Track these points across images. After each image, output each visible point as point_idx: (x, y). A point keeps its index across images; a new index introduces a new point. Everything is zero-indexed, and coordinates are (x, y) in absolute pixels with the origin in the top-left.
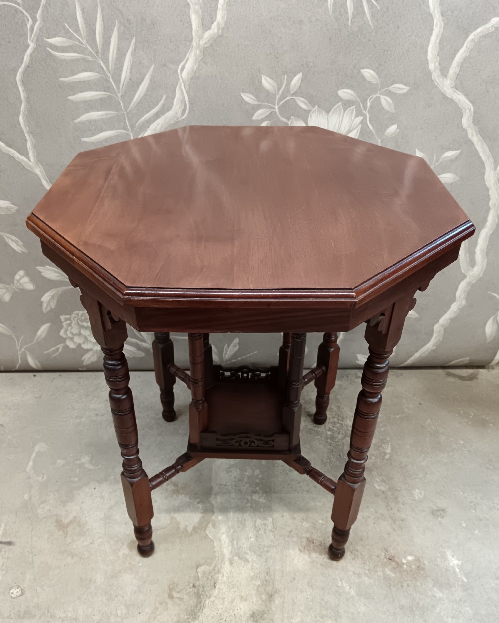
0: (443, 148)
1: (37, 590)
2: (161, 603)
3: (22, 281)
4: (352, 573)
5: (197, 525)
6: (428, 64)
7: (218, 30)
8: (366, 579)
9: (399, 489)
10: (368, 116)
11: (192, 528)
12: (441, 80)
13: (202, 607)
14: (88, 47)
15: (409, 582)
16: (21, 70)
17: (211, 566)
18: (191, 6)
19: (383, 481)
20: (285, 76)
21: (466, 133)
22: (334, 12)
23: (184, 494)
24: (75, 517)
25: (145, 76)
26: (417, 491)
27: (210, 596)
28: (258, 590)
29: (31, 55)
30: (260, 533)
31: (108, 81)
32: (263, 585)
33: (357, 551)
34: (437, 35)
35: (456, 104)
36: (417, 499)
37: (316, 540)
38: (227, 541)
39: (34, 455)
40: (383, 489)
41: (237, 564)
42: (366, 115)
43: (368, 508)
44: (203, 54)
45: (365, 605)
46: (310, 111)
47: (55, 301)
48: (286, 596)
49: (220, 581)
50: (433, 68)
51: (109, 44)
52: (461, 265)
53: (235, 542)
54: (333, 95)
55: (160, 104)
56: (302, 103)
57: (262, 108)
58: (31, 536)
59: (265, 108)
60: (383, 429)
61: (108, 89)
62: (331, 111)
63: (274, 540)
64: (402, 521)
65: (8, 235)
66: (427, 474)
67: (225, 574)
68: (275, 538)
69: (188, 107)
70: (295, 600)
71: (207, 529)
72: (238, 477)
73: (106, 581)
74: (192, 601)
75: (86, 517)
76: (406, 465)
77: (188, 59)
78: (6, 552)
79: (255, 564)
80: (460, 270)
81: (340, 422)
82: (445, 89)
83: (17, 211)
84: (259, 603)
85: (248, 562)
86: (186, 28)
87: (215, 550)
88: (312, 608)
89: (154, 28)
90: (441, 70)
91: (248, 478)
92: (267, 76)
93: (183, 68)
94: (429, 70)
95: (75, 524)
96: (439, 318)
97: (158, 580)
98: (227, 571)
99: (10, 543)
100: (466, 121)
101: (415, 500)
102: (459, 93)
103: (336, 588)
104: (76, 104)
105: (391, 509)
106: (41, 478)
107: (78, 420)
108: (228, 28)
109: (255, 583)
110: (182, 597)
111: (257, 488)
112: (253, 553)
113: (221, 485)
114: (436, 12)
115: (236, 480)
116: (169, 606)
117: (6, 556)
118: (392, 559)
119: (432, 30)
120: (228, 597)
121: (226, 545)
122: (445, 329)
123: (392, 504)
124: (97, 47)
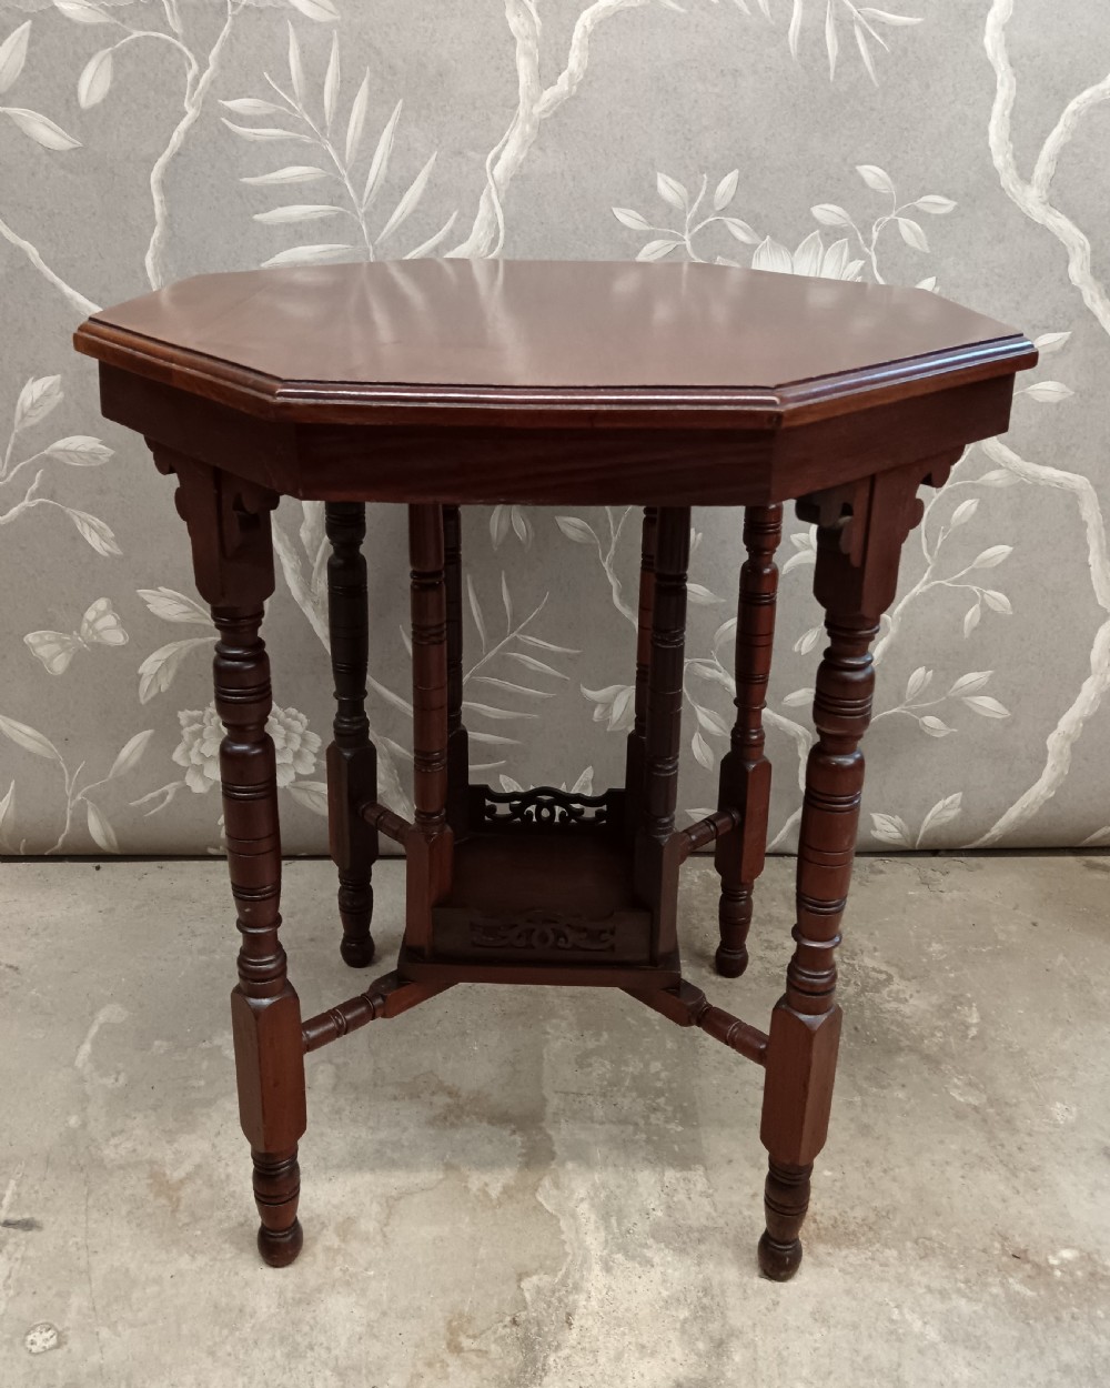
0: (1034, 327)
1: (97, 1334)
2: (430, 1365)
3: (100, 625)
4: (924, 1290)
5: (512, 1183)
6: (991, 156)
7: (571, 85)
8: (963, 1302)
9: (1014, 1101)
10: (874, 259)
11: (500, 1189)
12: (1018, 186)
13: (540, 1373)
14: (307, 118)
15: (1075, 1310)
16: (162, 161)
17: (556, 1276)
18: (519, 42)
19: (970, 1084)
20: (705, 176)
21: (1081, 294)
22: (800, 55)
23: (476, 1114)
24: (199, 1167)
25: (418, 172)
26: (1058, 1105)
27: (558, 1347)
28: (683, 1331)
29: (187, 132)
30: (675, 1199)
31: (340, 184)
32: (695, 1318)
33: (930, 1239)
34: (1005, 100)
35: (1054, 237)
36: (1062, 1122)
37: (822, 1214)
38: (593, 1217)
39: (94, 1030)
40: (973, 1101)
41: (622, 1272)
42: (870, 257)
43: (942, 1142)
44: (539, 132)
45: (969, 1364)
46: (755, 246)
47: (171, 673)
48: (760, 1343)
49: (581, 1311)
50: (1002, 165)
51: (349, 111)
52: (1095, 588)
53: (613, 1221)
54: (800, 217)
55: (445, 229)
56: (739, 231)
57: (656, 239)
58: (84, 1208)
59: (663, 238)
60: (952, 975)
61: (338, 198)
62: (801, 246)
63: (714, 1214)
64: (1033, 1170)
65: (84, 515)
66: (1075, 1068)
67: (593, 1293)
68: (716, 1210)
69: (502, 234)
70: (785, 1353)
71: (540, 1189)
72: (607, 1076)
73: (283, 1311)
74: (512, 1359)
75: (227, 1165)
76: (1022, 1052)
77: (507, 141)
78: (17, 1245)
79: (670, 1271)
80: (1096, 600)
81: (846, 960)
82: (1029, 206)
83: (113, 458)
84: (690, 1362)
85: (653, 1266)
86: (507, 81)
87: (563, 1237)
88: (830, 1373)
89: (442, 83)
90: (1017, 168)
91: (634, 1078)
92: (667, 174)
93: (497, 158)
94: (995, 168)
95: (199, 1182)
96: (1058, 718)
97: (419, 1308)
98: (600, 1286)
99: (28, 1225)
100: (1078, 271)
101: (1056, 1126)
102: (1058, 213)
103: (888, 1324)
104: (269, 229)
105: (1002, 1146)
106: (113, 1081)
107: (203, 958)
108: (590, 82)
109: (674, 1313)
110: (484, 1349)
111: (658, 1101)
112: (662, 1245)
113: (567, 1093)
114: (999, 59)
115: (606, 1083)
116: (450, 1369)
117: (19, 1255)
118: (1022, 1256)
119: (993, 92)
120: (607, 1348)
121: (591, 1226)
122: (1074, 747)
123: (1002, 1135)
124: (324, 117)
